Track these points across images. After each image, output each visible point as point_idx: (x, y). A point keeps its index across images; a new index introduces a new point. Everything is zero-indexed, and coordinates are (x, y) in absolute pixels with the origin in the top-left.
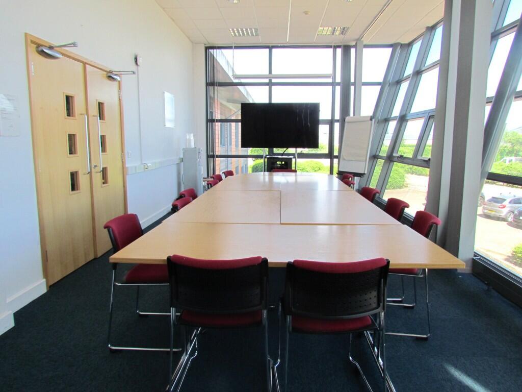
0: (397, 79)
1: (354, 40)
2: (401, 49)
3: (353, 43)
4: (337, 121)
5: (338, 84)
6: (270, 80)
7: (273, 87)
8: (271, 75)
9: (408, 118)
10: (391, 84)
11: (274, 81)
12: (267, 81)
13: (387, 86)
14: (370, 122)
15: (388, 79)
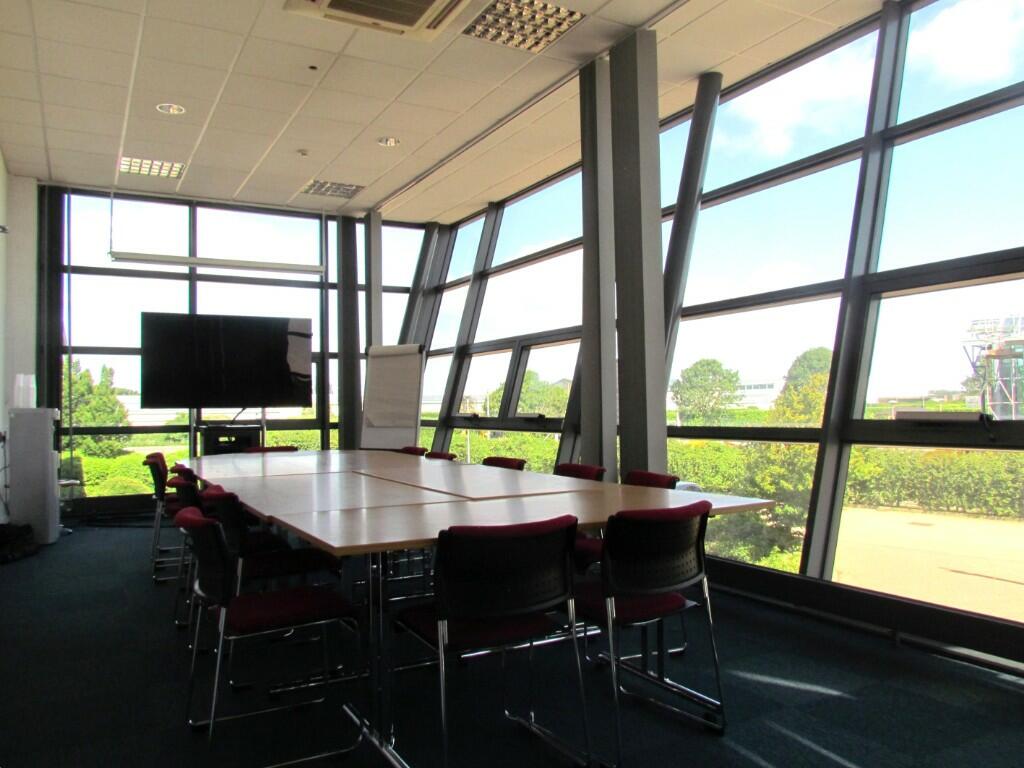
0: (435, 284)
1: (364, 210)
2: (438, 234)
3: (362, 215)
4: (334, 356)
5: (333, 286)
6: (192, 270)
7: (200, 285)
8: (192, 260)
9: (471, 351)
10: (426, 292)
11: (201, 271)
12: (185, 270)
13: (420, 295)
14: (419, 356)
15: (422, 283)
